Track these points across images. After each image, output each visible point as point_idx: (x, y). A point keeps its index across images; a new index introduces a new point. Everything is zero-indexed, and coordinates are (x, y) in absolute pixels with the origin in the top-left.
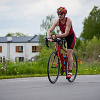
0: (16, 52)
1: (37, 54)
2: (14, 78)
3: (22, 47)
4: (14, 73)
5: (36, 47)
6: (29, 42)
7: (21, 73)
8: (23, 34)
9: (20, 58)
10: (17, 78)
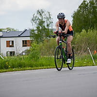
0: (7, 47)
1: (28, 48)
2: (5, 72)
3: (13, 42)
4: (6, 67)
5: (26, 41)
6: (19, 36)
7: (13, 67)
8: (13, 29)
9: (11, 53)
10: (9, 71)
